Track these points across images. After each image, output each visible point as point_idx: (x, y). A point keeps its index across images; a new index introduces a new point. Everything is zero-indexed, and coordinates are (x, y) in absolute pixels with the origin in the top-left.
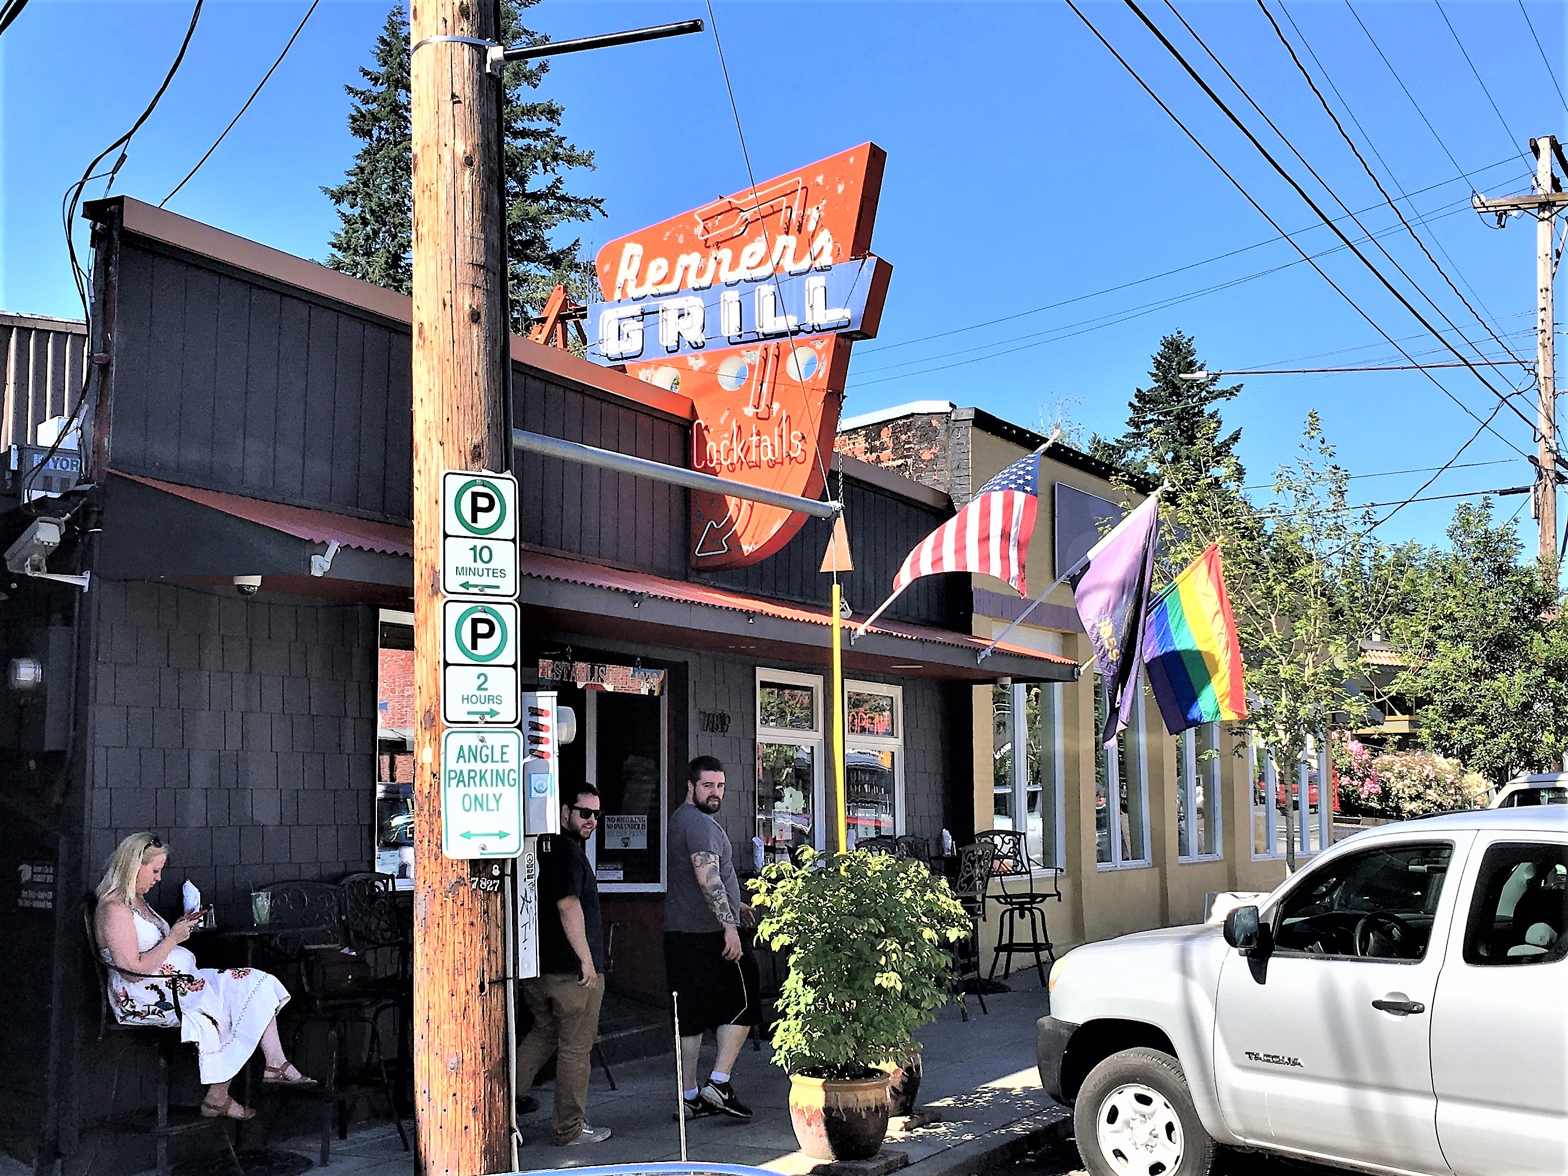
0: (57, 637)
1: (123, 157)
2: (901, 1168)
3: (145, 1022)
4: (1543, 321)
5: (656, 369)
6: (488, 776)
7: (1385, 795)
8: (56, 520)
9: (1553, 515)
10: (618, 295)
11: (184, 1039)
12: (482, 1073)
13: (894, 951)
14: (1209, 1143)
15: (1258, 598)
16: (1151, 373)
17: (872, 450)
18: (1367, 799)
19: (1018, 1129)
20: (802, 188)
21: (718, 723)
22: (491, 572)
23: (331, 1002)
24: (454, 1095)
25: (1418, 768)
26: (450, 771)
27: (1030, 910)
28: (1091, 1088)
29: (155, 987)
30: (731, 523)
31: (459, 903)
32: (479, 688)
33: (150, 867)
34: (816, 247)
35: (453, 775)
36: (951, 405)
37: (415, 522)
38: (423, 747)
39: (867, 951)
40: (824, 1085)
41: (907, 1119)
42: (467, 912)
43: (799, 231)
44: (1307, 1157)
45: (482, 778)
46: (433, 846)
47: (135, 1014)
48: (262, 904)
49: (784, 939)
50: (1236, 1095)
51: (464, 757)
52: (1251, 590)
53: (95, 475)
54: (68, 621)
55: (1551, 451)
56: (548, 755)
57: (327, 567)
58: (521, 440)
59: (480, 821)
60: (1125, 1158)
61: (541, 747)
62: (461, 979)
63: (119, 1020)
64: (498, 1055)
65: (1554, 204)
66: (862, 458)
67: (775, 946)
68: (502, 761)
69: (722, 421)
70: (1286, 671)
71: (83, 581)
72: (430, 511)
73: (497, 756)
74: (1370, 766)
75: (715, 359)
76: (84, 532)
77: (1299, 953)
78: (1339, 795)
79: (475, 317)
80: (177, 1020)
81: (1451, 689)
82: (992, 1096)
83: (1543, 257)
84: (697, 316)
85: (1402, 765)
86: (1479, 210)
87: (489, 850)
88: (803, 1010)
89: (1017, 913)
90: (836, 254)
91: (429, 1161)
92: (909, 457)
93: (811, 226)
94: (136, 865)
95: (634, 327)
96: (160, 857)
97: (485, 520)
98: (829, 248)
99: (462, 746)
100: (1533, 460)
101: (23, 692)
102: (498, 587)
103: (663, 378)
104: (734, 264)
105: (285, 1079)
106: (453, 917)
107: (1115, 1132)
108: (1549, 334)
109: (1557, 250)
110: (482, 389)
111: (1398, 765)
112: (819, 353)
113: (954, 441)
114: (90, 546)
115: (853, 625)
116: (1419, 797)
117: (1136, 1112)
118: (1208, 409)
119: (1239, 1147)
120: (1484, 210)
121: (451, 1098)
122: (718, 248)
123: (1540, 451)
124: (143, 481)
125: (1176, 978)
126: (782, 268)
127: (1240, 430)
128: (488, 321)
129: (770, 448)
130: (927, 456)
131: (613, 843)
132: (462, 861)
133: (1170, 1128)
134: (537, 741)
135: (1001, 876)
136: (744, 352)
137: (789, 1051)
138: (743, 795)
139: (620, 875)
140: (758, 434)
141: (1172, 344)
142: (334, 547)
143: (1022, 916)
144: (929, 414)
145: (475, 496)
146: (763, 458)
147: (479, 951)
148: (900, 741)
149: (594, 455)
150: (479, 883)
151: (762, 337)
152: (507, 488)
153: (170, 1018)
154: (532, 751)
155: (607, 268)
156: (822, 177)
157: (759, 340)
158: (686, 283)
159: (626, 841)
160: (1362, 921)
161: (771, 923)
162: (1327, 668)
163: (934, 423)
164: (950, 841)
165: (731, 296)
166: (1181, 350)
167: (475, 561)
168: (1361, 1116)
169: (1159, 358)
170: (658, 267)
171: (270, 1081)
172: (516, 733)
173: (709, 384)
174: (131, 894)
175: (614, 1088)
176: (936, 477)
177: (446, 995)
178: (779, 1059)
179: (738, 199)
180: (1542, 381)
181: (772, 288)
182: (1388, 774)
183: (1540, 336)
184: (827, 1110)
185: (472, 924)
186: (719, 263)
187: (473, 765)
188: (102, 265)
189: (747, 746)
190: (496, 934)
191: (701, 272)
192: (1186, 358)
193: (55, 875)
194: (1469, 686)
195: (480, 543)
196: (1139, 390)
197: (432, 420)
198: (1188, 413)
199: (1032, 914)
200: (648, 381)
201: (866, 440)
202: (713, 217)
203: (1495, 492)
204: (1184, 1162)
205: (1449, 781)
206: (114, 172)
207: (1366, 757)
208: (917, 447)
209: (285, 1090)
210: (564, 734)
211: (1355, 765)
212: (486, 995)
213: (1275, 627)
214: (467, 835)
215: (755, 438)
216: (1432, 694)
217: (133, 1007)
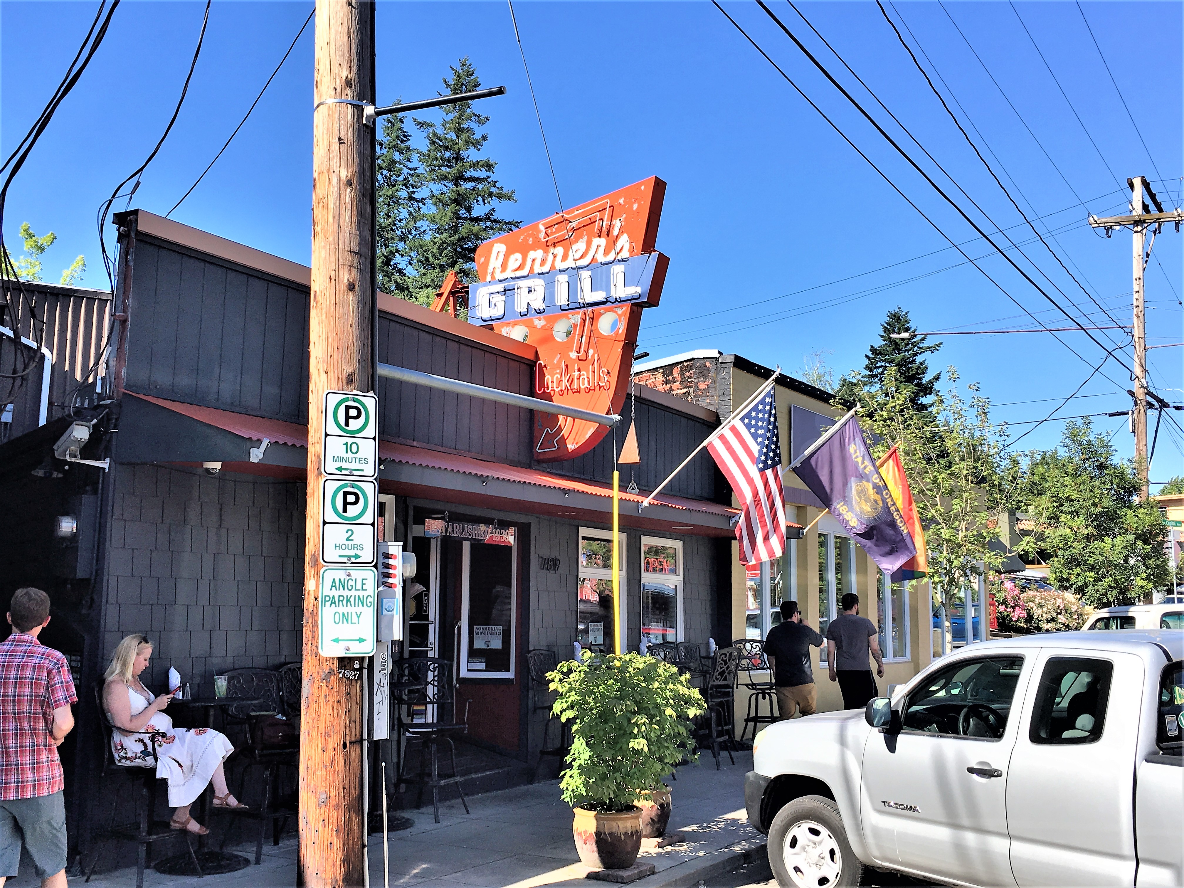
0: (87, 500)
1: (138, 184)
2: (649, 875)
3: (133, 764)
4: (1137, 299)
5: (513, 327)
6: (352, 600)
7: (1029, 618)
8: (87, 424)
9: (1145, 430)
10: (489, 278)
11: (158, 776)
12: (343, 806)
13: (644, 724)
14: (859, 865)
15: (928, 483)
16: (880, 335)
17: (667, 382)
18: (1016, 621)
19: (737, 849)
20: (610, 207)
21: (551, 564)
22: (357, 460)
23: (265, 752)
24: (324, 821)
25: (1052, 601)
26: (325, 596)
27: (769, 694)
28: (779, 823)
29: (141, 741)
30: (560, 429)
31: (330, 687)
32: (348, 539)
33: (142, 658)
34: (618, 246)
35: (327, 599)
36: (719, 352)
37: (309, 426)
38: (310, 579)
39: (626, 724)
40: (595, 816)
41: (660, 840)
42: (335, 694)
43: (608, 235)
44: (924, 877)
45: (348, 601)
46: (314, 647)
47: (127, 758)
48: (221, 684)
49: (570, 714)
50: (876, 831)
51: (335, 586)
52: (923, 479)
53: (115, 395)
54: (95, 492)
55: (1142, 387)
56: (395, 586)
57: (261, 456)
58: (383, 370)
59: (346, 631)
60: (801, 872)
61: (390, 580)
62: (330, 740)
63: (117, 762)
64: (355, 793)
65: (1144, 221)
66: (660, 388)
67: (563, 719)
68: (362, 590)
69: (555, 362)
70: (946, 533)
71: (105, 464)
72: (318, 418)
73: (359, 586)
74: (1019, 599)
75: (552, 321)
76: (106, 432)
77: (919, 732)
78: (998, 618)
79: (351, 287)
80: (154, 763)
81: (1070, 547)
82: (725, 824)
83: (1137, 257)
84: (540, 292)
85: (1042, 599)
86: (1093, 226)
87: (352, 651)
88: (583, 764)
89: (760, 696)
90: (632, 250)
91: (306, 866)
92: (691, 387)
93: (616, 232)
94: (133, 657)
95: (499, 300)
96: (148, 650)
97: (354, 424)
98: (627, 246)
99: (334, 580)
100: (1131, 393)
101: (64, 539)
102: (362, 470)
103: (517, 333)
104: (565, 258)
105: (227, 805)
106: (326, 696)
107: (795, 854)
108: (1141, 308)
109: (1147, 252)
110: (355, 336)
111: (1039, 598)
112: (619, 315)
113: (720, 376)
114: (110, 441)
115: (640, 499)
116: (1053, 620)
117: (810, 840)
118: (919, 359)
119: (879, 868)
120: (1097, 225)
121: (321, 823)
122: (555, 246)
123: (1135, 387)
124: (146, 398)
125: (836, 747)
126: (596, 260)
127: (940, 373)
128: (360, 290)
129: (586, 380)
130: (702, 386)
131: (479, 644)
132: (333, 658)
133: (832, 853)
134: (388, 576)
135: (749, 670)
136: (570, 316)
137: (573, 791)
138: (569, 613)
139: (483, 666)
140: (579, 370)
141: (894, 316)
142: (265, 443)
143: (764, 698)
144: (704, 358)
145: (348, 408)
146: (582, 386)
147: (344, 721)
148: (680, 578)
149: (438, 381)
150: (344, 673)
151: (582, 305)
152: (370, 403)
153: (150, 761)
154: (384, 583)
155: (482, 260)
156: (623, 199)
157: (581, 308)
158: (533, 270)
159: (488, 643)
160: (965, 710)
161: (562, 702)
162: (975, 533)
163: (708, 364)
164: (715, 646)
165: (563, 278)
166: (901, 320)
167: (347, 452)
168: (960, 849)
169: (886, 325)
170: (515, 259)
171: (216, 806)
172: (373, 571)
173: (548, 338)
174: (129, 675)
175: (468, 813)
176: (708, 401)
177: (320, 751)
178: (566, 797)
179: (568, 214)
180: (1137, 340)
181: (589, 273)
182: (1032, 604)
183: (1135, 310)
184: (598, 834)
185: (339, 702)
186: (555, 257)
187: (342, 592)
188: (125, 254)
189: (572, 579)
190: (355, 709)
191: (543, 262)
192: (904, 325)
193: (81, 662)
194: (1082, 546)
195: (350, 440)
196: (872, 347)
197: (321, 356)
198: (905, 361)
199: (770, 696)
200: (507, 335)
201: (663, 376)
202: (551, 226)
203: (1106, 414)
204: (842, 877)
205: (1073, 610)
206: (132, 193)
207: (1015, 592)
208: (696, 380)
209: (225, 811)
210: (408, 571)
211: (1009, 598)
212: (347, 751)
213: (939, 503)
214: (336, 640)
215: (577, 373)
216: (1057, 550)
217: (126, 753)
